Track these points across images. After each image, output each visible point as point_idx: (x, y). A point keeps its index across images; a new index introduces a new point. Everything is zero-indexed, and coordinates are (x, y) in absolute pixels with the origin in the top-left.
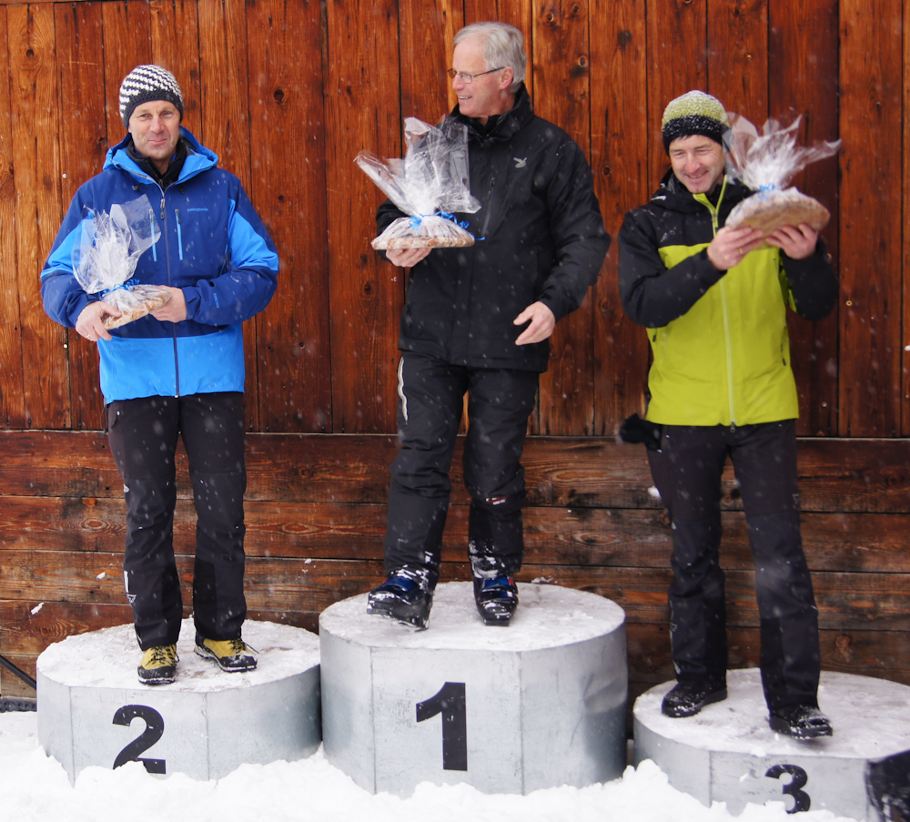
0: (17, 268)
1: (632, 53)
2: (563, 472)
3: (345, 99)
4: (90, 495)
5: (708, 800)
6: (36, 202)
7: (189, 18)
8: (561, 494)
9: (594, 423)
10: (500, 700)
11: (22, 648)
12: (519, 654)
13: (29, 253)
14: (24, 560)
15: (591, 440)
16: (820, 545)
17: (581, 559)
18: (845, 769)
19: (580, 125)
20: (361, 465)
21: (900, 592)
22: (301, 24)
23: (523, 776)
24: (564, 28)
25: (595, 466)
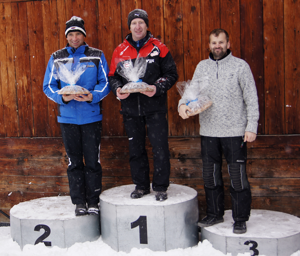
0: (1, 86)
1: (196, 13)
2: (176, 148)
3: (104, 30)
4: (26, 158)
5: (225, 252)
6: (7, 66)
7: (54, 6)
8: (176, 155)
9: (186, 132)
10: (158, 221)
11: (6, 206)
12: (163, 206)
13: (5, 82)
14: (6, 179)
15: (185, 137)
16: (260, 169)
17: (183, 175)
18: (270, 242)
19: (180, 37)
20: (112, 146)
21: (286, 184)
22: (90, 7)
23: (166, 245)
24: (174, 5)
25: (187, 146)
